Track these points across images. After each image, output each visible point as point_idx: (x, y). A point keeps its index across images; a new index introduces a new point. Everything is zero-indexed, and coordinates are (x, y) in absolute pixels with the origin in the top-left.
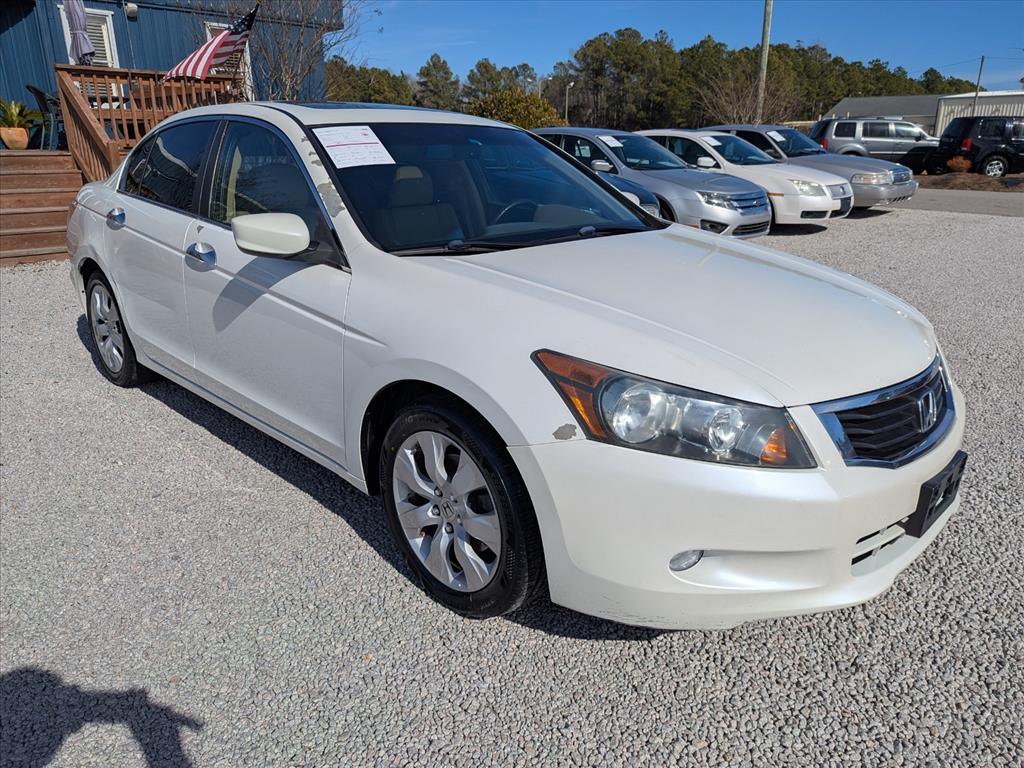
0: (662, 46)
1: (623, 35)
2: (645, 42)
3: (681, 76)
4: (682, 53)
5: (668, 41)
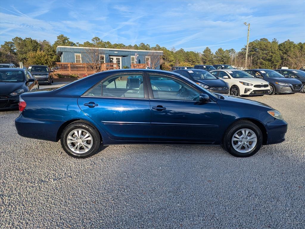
0: (274, 42)
1: (262, 40)
4: (280, 44)
5: (277, 41)
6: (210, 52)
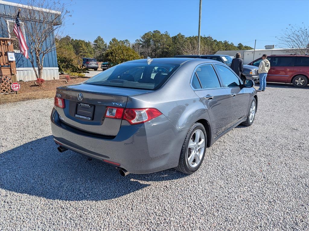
2: (162, 34)
4: (172, 38)
5: (168, 34)
6: (103, 42)
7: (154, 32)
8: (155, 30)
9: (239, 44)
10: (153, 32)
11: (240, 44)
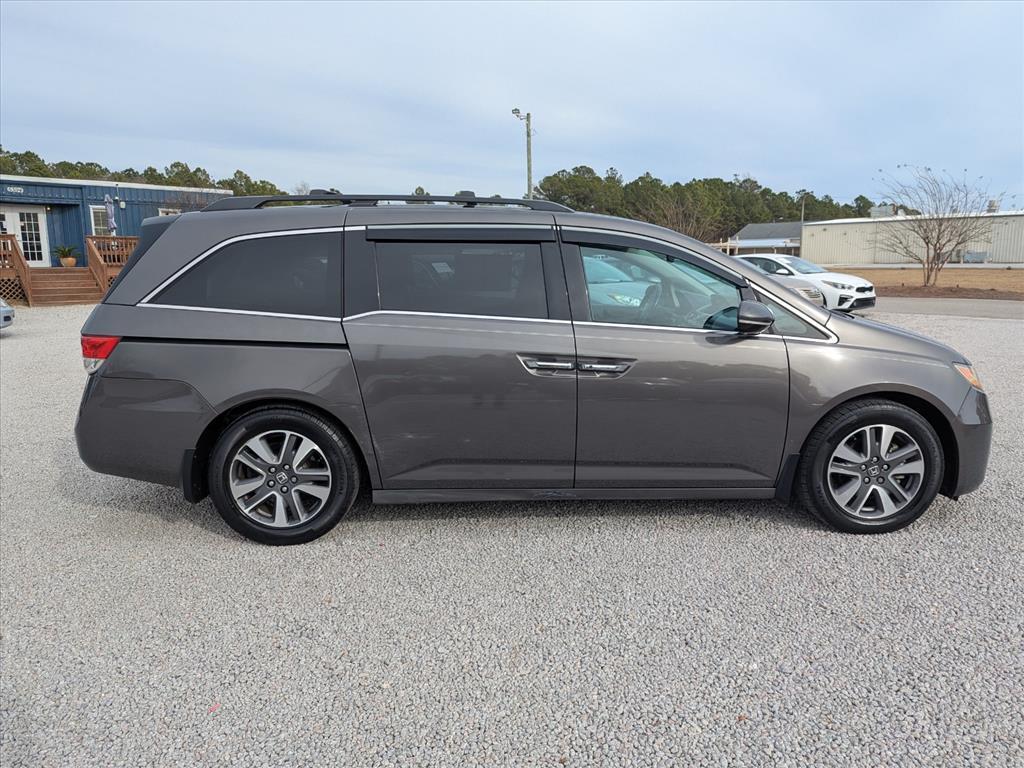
0: (612, 180)
1: (579, 172)
2: (598, 178)
3: (622, 205)
4: (627, 185)
5: (618, 176)
7: (576, 170)
8: (578, 166)
9: (857, 200)
10: (572, 173)
11: (861, 199)
